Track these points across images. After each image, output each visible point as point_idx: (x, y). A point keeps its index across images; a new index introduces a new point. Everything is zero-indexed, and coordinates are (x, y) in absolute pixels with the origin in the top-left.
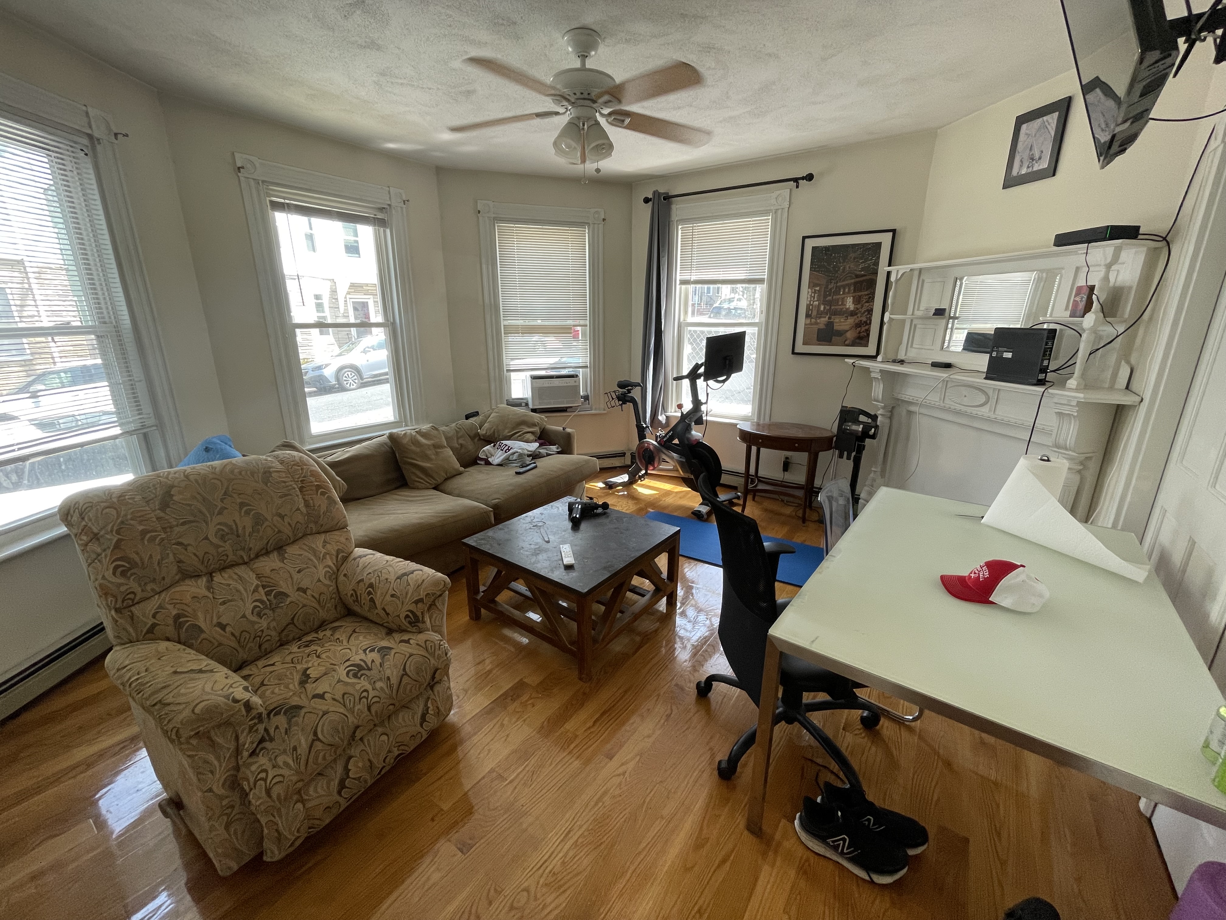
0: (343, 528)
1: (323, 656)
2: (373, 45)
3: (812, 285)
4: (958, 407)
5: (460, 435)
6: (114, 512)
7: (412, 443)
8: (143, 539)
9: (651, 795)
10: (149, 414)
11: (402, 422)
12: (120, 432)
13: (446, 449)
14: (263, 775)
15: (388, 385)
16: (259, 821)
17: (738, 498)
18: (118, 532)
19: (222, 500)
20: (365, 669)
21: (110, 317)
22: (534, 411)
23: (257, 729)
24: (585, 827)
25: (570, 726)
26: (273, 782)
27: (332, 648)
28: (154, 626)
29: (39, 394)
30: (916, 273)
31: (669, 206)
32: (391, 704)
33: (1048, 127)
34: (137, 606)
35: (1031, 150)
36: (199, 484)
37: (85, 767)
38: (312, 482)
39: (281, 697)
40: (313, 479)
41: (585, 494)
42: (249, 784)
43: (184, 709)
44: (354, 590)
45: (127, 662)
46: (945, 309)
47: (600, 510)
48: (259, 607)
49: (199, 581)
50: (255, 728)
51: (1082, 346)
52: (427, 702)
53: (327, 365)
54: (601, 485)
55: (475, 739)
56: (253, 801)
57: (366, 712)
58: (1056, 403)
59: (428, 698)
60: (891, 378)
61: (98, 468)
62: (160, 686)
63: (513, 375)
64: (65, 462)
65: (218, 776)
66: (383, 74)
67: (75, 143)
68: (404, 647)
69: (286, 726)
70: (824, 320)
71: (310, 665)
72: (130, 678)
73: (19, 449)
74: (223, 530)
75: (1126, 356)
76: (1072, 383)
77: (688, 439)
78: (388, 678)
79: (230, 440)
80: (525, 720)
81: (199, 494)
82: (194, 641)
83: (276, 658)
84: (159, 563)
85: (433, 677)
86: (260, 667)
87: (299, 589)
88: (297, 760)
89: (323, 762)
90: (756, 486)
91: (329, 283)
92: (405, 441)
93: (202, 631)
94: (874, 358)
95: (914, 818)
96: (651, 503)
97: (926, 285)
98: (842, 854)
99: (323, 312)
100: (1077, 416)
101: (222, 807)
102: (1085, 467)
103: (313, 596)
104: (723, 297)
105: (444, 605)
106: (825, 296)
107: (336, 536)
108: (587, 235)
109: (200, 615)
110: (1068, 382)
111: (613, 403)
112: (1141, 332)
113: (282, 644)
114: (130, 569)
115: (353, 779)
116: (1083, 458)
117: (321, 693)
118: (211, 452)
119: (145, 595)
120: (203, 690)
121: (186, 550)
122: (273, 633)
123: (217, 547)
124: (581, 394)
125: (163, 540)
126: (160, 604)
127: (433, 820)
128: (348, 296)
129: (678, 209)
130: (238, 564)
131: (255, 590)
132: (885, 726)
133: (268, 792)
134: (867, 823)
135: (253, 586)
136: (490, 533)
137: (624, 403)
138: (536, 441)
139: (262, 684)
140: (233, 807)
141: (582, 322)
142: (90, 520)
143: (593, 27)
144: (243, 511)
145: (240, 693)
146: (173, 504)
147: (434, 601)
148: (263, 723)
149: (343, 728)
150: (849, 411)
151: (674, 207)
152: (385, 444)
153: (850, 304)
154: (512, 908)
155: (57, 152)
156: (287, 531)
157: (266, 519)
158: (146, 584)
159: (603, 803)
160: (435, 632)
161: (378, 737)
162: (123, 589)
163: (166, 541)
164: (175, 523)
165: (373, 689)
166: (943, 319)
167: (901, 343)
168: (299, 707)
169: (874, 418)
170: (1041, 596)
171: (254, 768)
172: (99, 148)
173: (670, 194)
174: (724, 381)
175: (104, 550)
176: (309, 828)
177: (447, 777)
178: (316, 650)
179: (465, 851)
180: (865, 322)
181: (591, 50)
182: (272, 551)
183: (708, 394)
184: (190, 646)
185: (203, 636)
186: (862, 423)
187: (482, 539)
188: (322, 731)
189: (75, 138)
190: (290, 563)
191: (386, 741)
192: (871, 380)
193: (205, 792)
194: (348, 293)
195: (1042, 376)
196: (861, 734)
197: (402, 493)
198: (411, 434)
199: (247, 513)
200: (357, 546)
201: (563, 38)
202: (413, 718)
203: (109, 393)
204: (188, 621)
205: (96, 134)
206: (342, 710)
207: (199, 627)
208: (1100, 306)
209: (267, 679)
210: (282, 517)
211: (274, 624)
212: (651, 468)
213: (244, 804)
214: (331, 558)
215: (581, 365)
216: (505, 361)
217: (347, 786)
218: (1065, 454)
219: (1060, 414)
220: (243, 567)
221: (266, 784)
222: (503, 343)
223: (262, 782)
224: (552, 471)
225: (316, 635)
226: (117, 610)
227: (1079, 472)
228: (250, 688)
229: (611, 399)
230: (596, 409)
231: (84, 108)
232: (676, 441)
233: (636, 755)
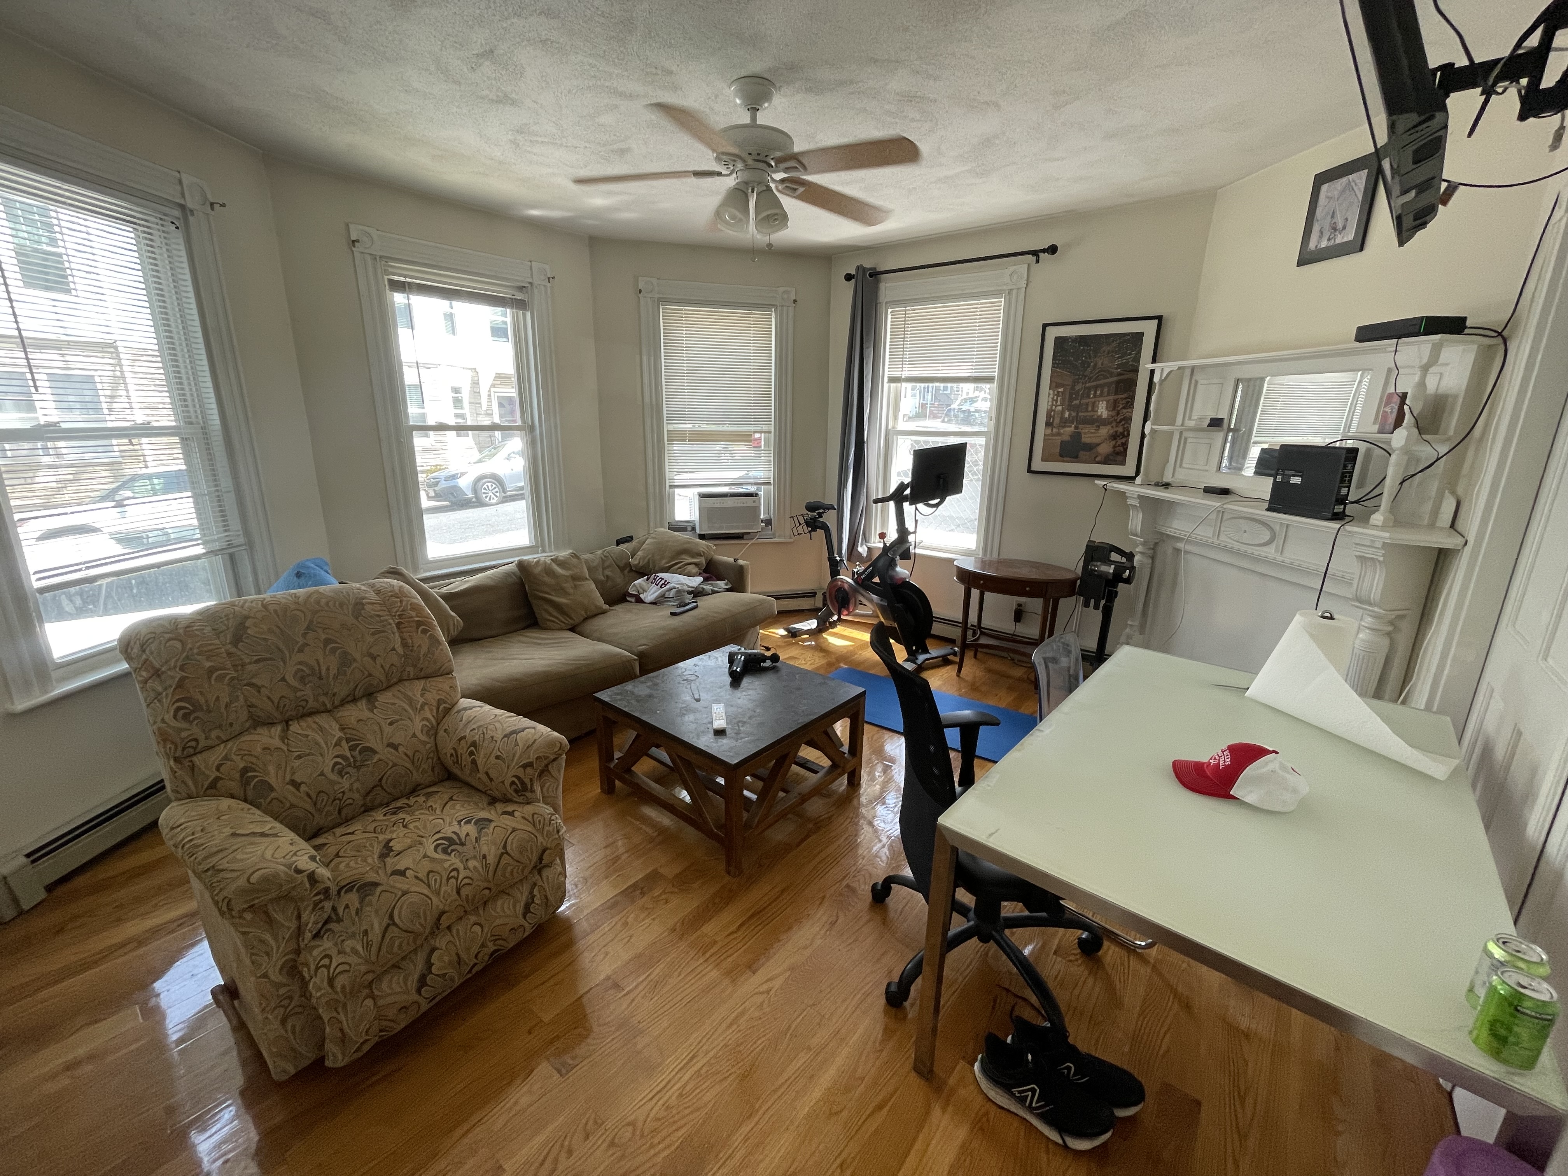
0: (448, 674)
1: (411, 826)
2: (504, 100)
3: (1054, 385)
4: (1237, 546)
5: (607, 564)
6: (178, 645)
7: (546, 573)
8: (209, 678)
9: (798, 1020)
10: (238, 531)
11: (538, 547)
12: (204, 551)
13: (588, 582)
14: (326, 961)
15: (524, 502)
16: (321, 1018)
17: (955, 654)
18: (182, 668)
19: (304, 635)
20: (457, 844)
21: (197, 417)
22: (702, 537)
23: (323, 907)
24: (712, 1054)
25: (709, 929)
26: (337, 971)
27: (421, 817)
28: (217, 779)
29: (126, 502)
30: (1188, 372)
31: (877, 282)
32: (486, 888)
33: (1355, 188)
34: (198, 755)
35: (1333, 217)
36: (278, 616)
37: (135, 944)
38: (412, 617)
39: (355, 872)
40: (413, 614)
41: (759, 642)
42: (309, 970)
43: (238, 877)
44: (454, 749)
45: (183, 820)
46: (1222, 419)
47: (768, 664)
48: (341, 764)
49: (273, 730)
50: (320, 906)
51: (1391, 471)
52: (532, 889)
53: (463, 474)
54: (783, 632)
55: (592, 938)
56: (314, 992)
57: (455, 896)
58: (1356, 544)
59: (535, 884)
60: (1152, 507)
61: (175, 593)
62: (215, 849)
63: (677, 491)
64: (139, 584)
65: (274, 959)
66: (520, 131)
67: (165, 215)
68: (507, 821)
69: (357, 905)
70: (1070, 430)
71: (394, 836)
72: (183, 839)
73: (87, 568)
74: (303, 670)
75: (1451, 483)
76: (1377, 518)
77: (892, 578)
78: (484, 857)
79: (327, 564)
80: (654, 919)
81: (278, 627)
82: (262, 800)
83: (357, 826)
84: (226, 706)
85: (541, 859)
86: (338, 835)
87: (390, 745)
88: (368, 946)
89: (399, 952)
90: (978, 639)
91: (470, 374)
92: (537, 570)
93: (271, 789)
94: (1130, 479)
95: (1132, 1072)
96: (843, 657)
97: (1200, 388)
98: (1030, 1109)
99: (462, 408)
100: (1384, 562)
101: (278, 996)
102: (1396, 629)
103: (406, 754)
104: (964, 396)
105: (560, 771)
106: (1071, 399)
107: (441, 683)
108: (773, 320)
109: (271, 769)
110: (1373, 516)
111: (800, 530)
112: (1470, 453)
113: (367, 809)
114: (194, 711)
115: (437, 975)
116: (1393, 617)
117: (403, 869)
118: (303, 578)
119: (210, 743)
120: (263, 856)
121: (259, 692)
122: (357, 796)
123: (296, 690)
124: (762, 517)
125: (232, 679)
126: (226, 754)
127: (530, 1032)
128: (493, 389)
129: (888, 288)
130: (318, 712)
131: (338, 744)
132: (1109, 952)
133: (331, 981)
134: (1066, 1071)
135: (335, 740)
136: (629, 686)
137: (814, 530)
138: (700, 575)
139: (337, 855)
140: (291, 998)
141: (765, 428)
142: (152, 653)
143: (766, 76)
144: (328, 648)
145: (304, 862)
146: (247, 637)
147: (547, 766)
148: (330, 899)
149: (425, 913)
150: (1098, 547)
151: (882, 286)
152: (514, 573)
153: (1102, 410)
154: (612, 1144)
155: (143, 226)
156: (379, 674)
157: (355, 660)
158: (210, 730)
159: (738, 1026)
160: (547, 804)
161: (469, 927)
162: (184, 734)
163: (236, 681)
164: (247, 661)
165: (465, 869)
166: (1220, 431)
167: (1168, 461)
168: (376, 885)
169: (1130, 556)
170: (1295, 791)
171: (315, 953)
172: (191, 218)
173: (878, 270)
174: (936, 506)
175: (166, 689)
176: (381, 1031)
177: (552, 982)
178: (404, 819)
179: (564, 1071)
180: (1122, 434)
181: (764, 103)
182: (360, 698)
183: (916, 521)
184: (258, 807)
185: (273, 795)
186: (1114, 562)
187: (618, 694)
188: (400, 913)
189: (166, 210)
190: (381, 713)
191: (480, 933)
192: (1127, 507)
193: (260, 977)
194: (493, 386)
195: (1339, 508)
196: (1077, 960)
197: (530, 634)
198: (545, 563)
199: (333, 651)
200: (464, 696)
201: (730, 88)
202: (514, 907)
203: (192, 505)
204: (257, 776)
205: (190, 204)
206: (426, 891)
207: (269, 784)
208: (1413, 420)
209: (342, 851)
210: (374, 658)
211: (356, 785)
212: (845, 612)
213: (305, 996)
214: (431, 710)
215: (762, 481)
216: (668, 475)
217: (429, 983)
218: (1370, 610)
219: (1362, 559)
220: (324, 715)
221: (329, 972)
222: (666, 452)
223: (324, 970)
224: (716, 613)
225: (406, 801)
226: (176, 760)
227: (1389, 634)
228: (318, 858)
229: (798, 524)
230: (779, 537)
231: (178, 175)
232: (876, 580)
233: (785, 971)
